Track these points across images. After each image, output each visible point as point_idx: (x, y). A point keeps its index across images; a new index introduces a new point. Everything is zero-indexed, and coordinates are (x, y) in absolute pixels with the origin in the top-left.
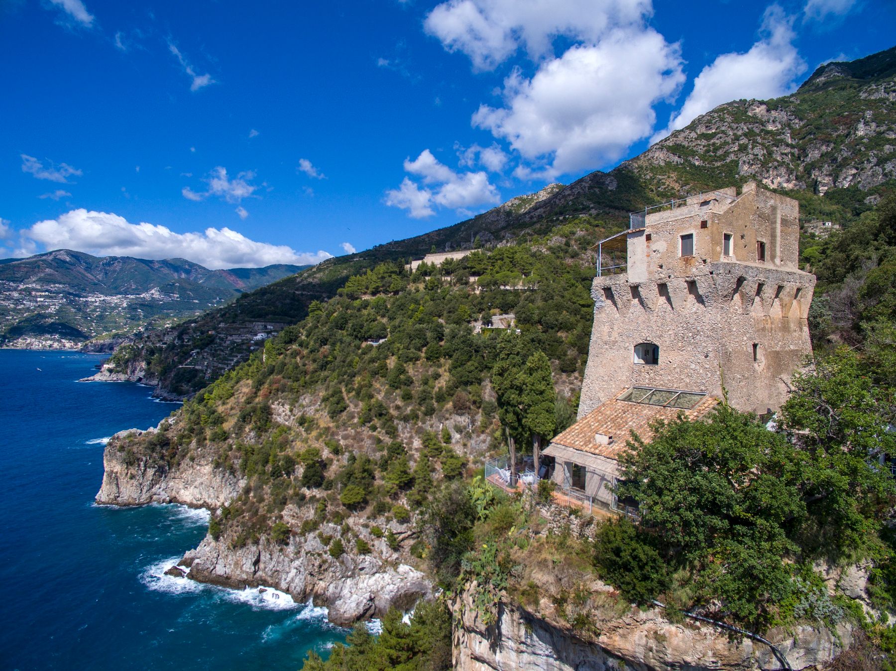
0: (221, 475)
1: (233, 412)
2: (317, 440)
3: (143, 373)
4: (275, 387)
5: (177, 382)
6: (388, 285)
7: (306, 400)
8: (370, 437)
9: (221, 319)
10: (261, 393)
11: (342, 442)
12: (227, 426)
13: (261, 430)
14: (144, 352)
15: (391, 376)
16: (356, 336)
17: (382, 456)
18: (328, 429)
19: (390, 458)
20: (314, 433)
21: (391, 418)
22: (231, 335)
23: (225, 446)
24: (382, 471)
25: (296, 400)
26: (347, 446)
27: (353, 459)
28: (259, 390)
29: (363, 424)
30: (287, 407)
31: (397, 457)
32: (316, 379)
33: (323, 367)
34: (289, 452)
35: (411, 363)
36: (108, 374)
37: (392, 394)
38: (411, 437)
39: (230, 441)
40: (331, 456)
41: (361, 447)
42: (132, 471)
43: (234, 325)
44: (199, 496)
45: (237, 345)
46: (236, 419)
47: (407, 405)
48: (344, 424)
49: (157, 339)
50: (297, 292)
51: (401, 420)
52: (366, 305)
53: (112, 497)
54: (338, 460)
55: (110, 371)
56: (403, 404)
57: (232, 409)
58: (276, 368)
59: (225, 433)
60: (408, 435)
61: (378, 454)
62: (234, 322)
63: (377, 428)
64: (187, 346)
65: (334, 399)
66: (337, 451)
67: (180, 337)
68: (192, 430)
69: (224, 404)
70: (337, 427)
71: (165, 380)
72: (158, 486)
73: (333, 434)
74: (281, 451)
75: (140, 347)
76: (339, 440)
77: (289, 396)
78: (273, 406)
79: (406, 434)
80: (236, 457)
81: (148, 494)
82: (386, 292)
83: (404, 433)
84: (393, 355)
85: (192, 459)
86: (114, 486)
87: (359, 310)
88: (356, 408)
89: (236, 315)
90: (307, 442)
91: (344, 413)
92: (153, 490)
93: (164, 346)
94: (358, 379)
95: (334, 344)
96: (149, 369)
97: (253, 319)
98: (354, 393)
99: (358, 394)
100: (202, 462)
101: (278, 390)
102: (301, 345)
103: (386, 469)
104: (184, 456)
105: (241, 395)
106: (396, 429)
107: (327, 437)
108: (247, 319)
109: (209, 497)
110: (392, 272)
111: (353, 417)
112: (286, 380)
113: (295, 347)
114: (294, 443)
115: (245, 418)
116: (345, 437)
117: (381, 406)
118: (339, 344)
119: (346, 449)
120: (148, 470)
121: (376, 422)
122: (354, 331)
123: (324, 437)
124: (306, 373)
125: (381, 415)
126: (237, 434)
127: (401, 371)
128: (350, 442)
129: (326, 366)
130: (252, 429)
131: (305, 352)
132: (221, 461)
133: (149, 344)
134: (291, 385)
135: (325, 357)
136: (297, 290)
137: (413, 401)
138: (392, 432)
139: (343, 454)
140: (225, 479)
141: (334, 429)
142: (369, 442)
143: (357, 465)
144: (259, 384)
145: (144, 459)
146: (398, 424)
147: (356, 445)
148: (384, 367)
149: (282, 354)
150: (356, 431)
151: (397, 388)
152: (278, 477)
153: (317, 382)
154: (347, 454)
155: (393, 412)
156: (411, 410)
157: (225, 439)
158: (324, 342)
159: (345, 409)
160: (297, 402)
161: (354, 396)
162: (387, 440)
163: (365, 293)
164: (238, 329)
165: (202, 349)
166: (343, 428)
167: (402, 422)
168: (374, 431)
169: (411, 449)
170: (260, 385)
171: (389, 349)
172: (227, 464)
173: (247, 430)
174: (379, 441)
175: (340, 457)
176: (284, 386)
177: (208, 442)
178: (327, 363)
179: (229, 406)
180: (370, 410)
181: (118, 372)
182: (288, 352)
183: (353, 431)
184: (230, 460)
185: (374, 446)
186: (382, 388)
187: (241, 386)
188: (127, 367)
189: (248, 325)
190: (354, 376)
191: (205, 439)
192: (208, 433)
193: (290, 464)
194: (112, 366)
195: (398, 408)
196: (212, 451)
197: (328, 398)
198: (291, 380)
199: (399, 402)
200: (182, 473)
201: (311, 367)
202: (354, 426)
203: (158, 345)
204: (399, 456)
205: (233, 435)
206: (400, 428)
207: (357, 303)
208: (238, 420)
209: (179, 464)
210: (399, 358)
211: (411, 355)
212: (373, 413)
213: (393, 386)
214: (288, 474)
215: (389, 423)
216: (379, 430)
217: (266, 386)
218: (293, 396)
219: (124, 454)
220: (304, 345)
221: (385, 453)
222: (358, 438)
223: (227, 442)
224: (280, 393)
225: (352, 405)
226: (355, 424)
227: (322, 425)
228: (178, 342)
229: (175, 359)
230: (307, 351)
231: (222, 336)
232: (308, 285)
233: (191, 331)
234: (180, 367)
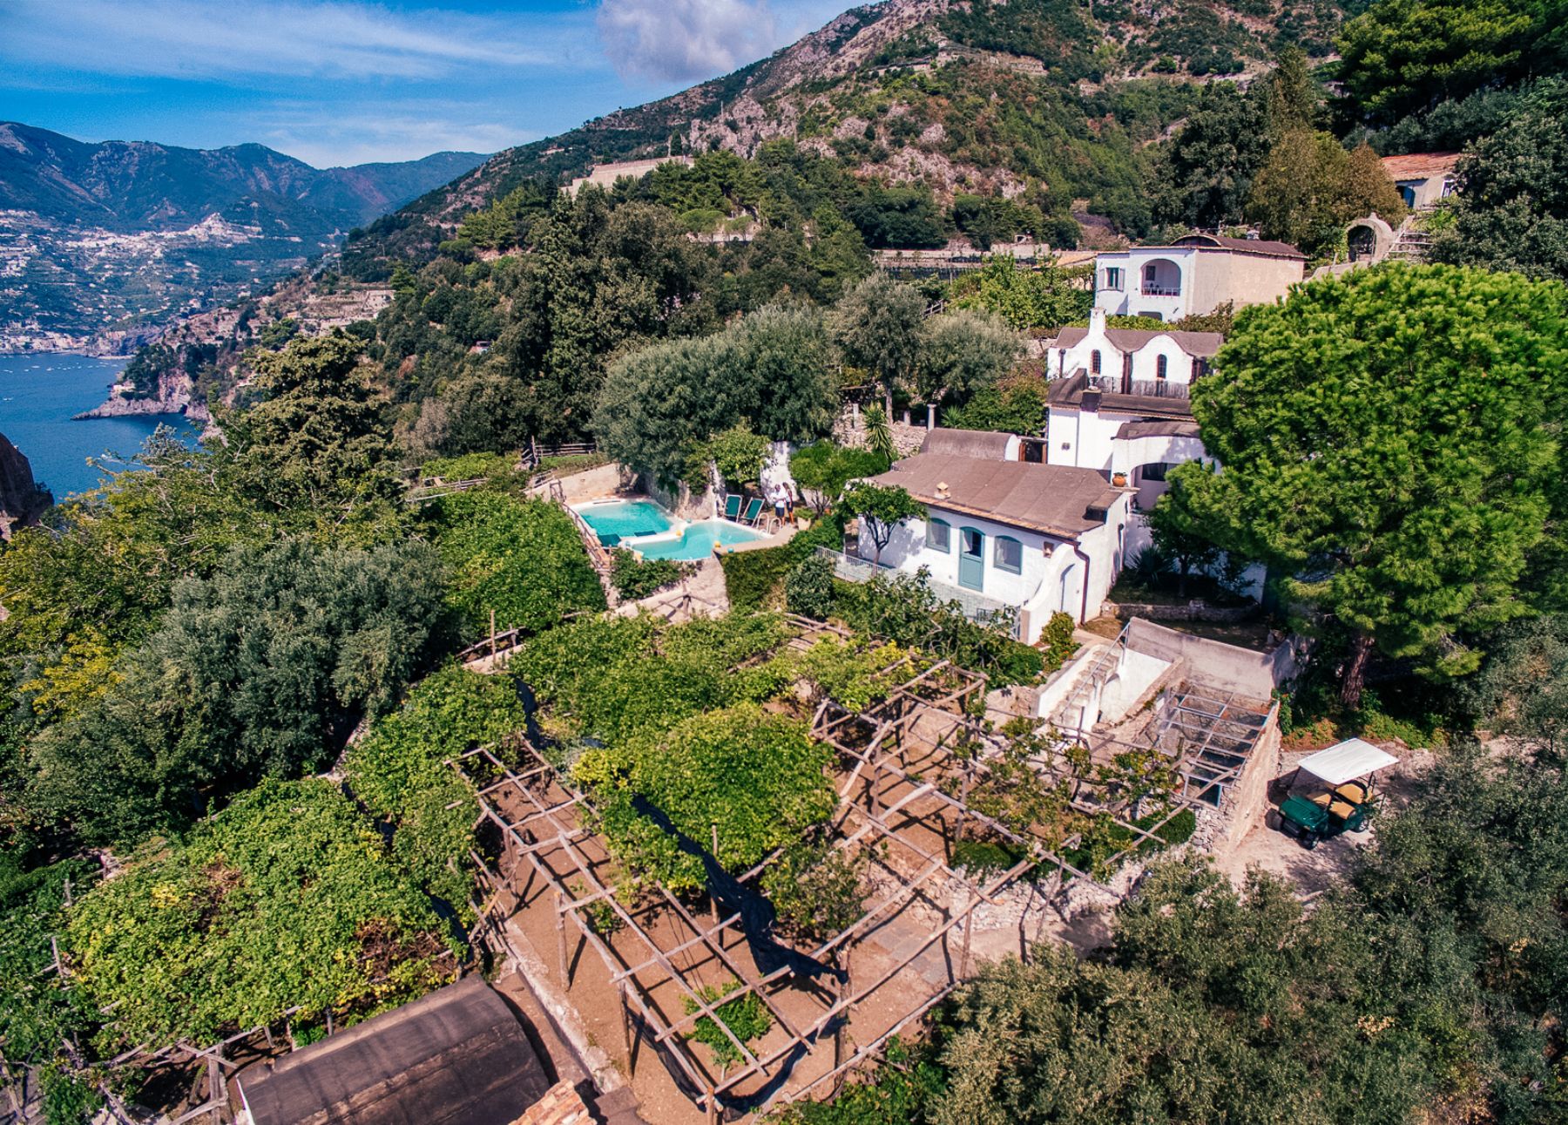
3: (187, 397)
6: (527, 228)
9: (314, 285)
14: (183, 358)
16: (459, 337)
22: (327, 319)
33: (404, 396)
36: (124, 402)
43: (333, 299)
49: (205, 330)
50: (444, 226)
52: (485, 273)
55: (127, 396)
62: (331, 293)
64: (258, 342)
67: (243, 325)
75: (175, 347)
82: (521, 245)
87: (474, 284)
89: (336, 279)
93: (219, 343)
95: (422, 354)
96: (195, 389)
97: (365, 285)
102: (373, 355)
108: (353, 285)
110: (533, 204)
118: (428, 354)
122: (457, 326)
129: (408, 394)
131: (379, 369)
133: (193, 341)
135: (408, 377)
136: (444, 220)
158: (407, 349)
163: (487, 248)
164: (339, 306)
178: (411, 387)
181: (143, 397)
188: (157, 387)
189: (355, 294)
194: (129, 387)
201: (387, 396)
203: (207, 342)
207: (470, 269)
220: (378, 354)
228: (241, 336)
229: (233, 370)
230: (382, 366)
231: (312, 322)
232: (464, 208)
233: (262, 312)
234: (242, 384)
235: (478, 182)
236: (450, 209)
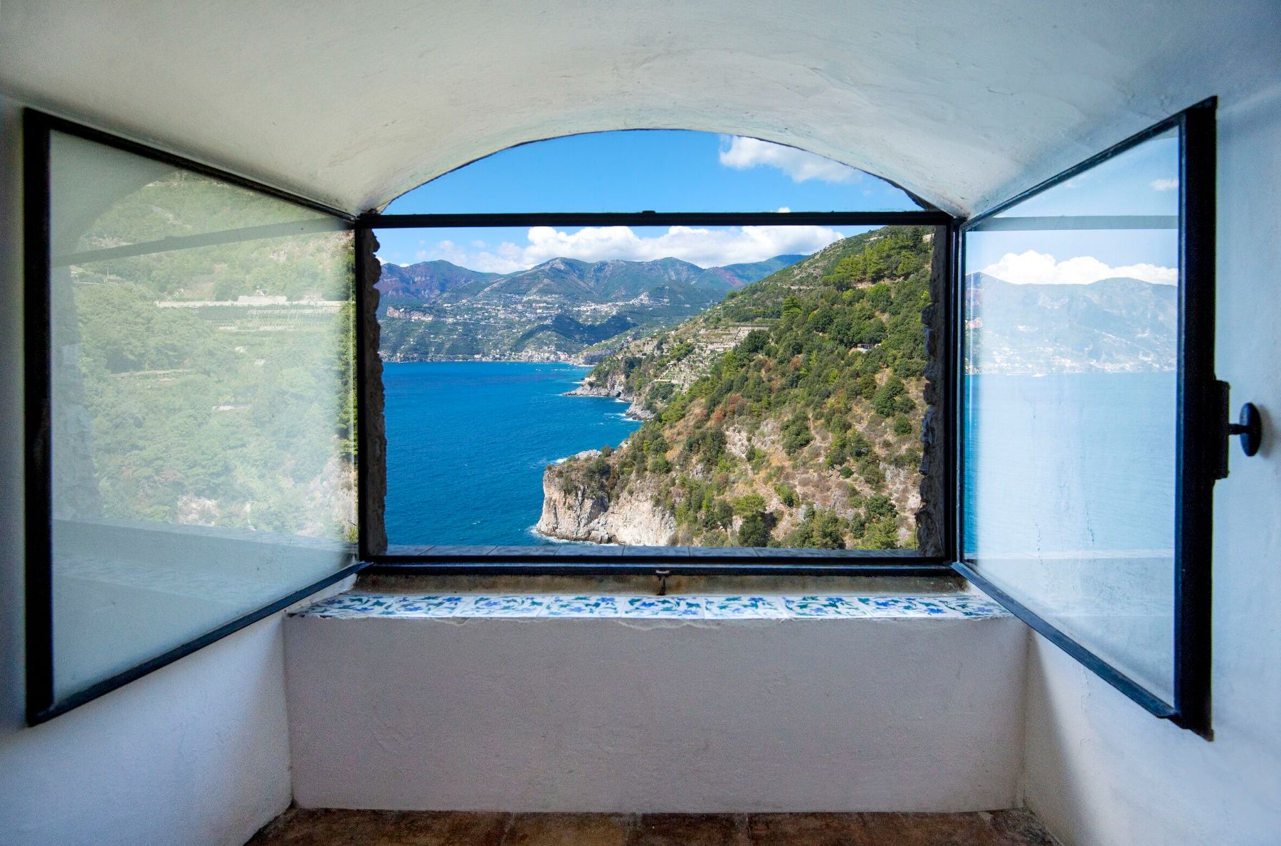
0: (660, 515)
1: (680, 437)
2: (766, 483)
3: (622, 388)
4: (730, 408)
5: (651, 398)
6: (894, 266)
7: (769, 426)
8: (840, 485)
9: (704, 324)
10: (713, 416)
11: (799, 490)
12: (671, 455)
13: (710, 463)
14: (622, 365)
15: (880, 396)
16: (842, 341)
17: (858, 515)
18: (781, 469)
19: (869, 519)
20: (763, 474)
21: (875, 460)
22: (712, 343)
23: (668, 480)
24: (855, 538)
25: (756, 426)
26: (805, 496)
27: (812, 514)
28: (713, 411)
29: (832, 465)
30: (744, 434)
31: (879, 519)
32: (782, 398)
33: (794, 383)
34: (728, 497)
35: (914, 378)
36: (589, 388)
37: (880, 424)
38: (905, 491)
39: (673, 474)
40: (782, 507)
41: (825, 499)
42: (571, 500)
43: (716, 331)
44: (638, 537)
45: (719, 355)
46: (682, 446)
47: (903, 441)
48: (804, 464)
49: (637, 349)
50: (792, 288)
51: (890, 463)
52: (861, 295)
53: (550, 527)
54: (791, 515)
55: (591, 385)
56: (895, 439)
57: (679, 434)
58: (735, 383)
59: (667, 463)
60: (901, 487)
61: (850, 514)
62: (716, 328)
63: (852, 473)
64: (667, 357)
65: (793, 428)
66: (790, 502)
67: (659, 347)
68: (634, 458)
69: (671, 427)
70: (795, 467)
71: (640, 395)
72: (596, 520)
73: (787, 477)
74: (718, 495)
75: (620, 358)
76: (795, 486)
77: (748, 421)
78: (727, 433)
79: (898, 485)
80: (678, 495)
81: (586, 529)
82: (892, 276)
83: (894, 484)
84: (888, 366)
85: (631, 493)
86: (553, 516)
87: (850, 304)
88: (823, 441)
89: (719, 320)
90: (751, 485)
91: (806, 449)
92: (592, 525)
93: (644, 357)
94: (831, 400)
95: (810, 352)
96: (627, 383)
97: (738, 323)
98: (822, 421)
99: (828, 421)
100: (640, 498)
101: (734, 413)
102: (768, 354)
103: (862, 535)
104: (623, 488)
105: (692, 417)
106: (883, 478)
107: (778, 480)
108: (730, 323)
109: (649, 539)
110: (902, 247)
111: (818, 455)
112: (745, 399)
113: (760, 356)
114: (736, 485)
115: (692, 447)
116: (805, 483)
117: (859, 441)
118: (815, 352)
119: (803, 499)
120: (586, 500)
121: (852, 464)
122: (839, 334)
123: (775, 479)
124: (771, 390)
125: (859, 454)
126: (682, 465)
127: (897, 389)
128: (810, 489)
129: (797, 382)
130: (700, 461)
131: (772, 362)
132: (662, 498)
133: (629, 355)
134: (750, 407)
135: (797, 369)
136: (793, 284)
137: (913, 435)
138: (877, 481)
139: (798, 506)
140: (664, 520)
141: (790, 470)
142: (838, 492)
143: (816, 525)
144: (714, 403)
145: (582, 488)
146: (885, 470)
147: (818, 496)
148: (871, 384)
149: (744, 365)
150: (819, 475)
151: (888, 416)
152: (713, 528)
153: (784, 403)
154: (804, 506)
155: (879, 450)
156: (909, 450)
157: (668, 471)
158: (798, 349)
159: (808, 442)
160: (758, 428)
161: (823, 424)
162: (867, 491)
163: (861, 281)
164: (719, 336)
165: (679, 360)
166: (802, 469)
167: (892, 467)
168: (848, 477)
169: (903, 509)
170: (714, 405)
171: (881, 357)
172: (668, 502)
173: (694, 461)
174: (854, 492)
175: (794, 510)
176: (742, 407)
177: (648, 473)
178: (798, 377)
179: (675, 430)
180: (843, 446)
181: (599, 386)
182: (752, 363)
183: (816, 474)
184: (671, 497)
185: (845, 499)
186: (864, 415)
187: (694, 406)
188: (607, 380)
189: (731, 329)
190: (828, 397)
191: (646, 470)
192: (650, 462)
193: (727, 512)
194: (593, 379)
195: (887, 445)
196: (652, 485)
197: (788, 426)
198: (750, 400)
199: (890, 437)
200: (620, 508)
201: (778, 382)
202: (819, 468)
203: (637, 356)
204: (882, 518)
205: (677, 467)
206: (888, 474)
207: (847, 295)
208: (684, 449)
209: (618, 497)
210: (896, 370)
211: (914, 367)
212: (847, 450)
213: (882, 413)
214: (725, 526)
215: (871, 467)
216: (855, 475)
217: (721, 406)
218: (753, 421)
219: (561, 481)
220: (772, 354)
221: (862, 511)
222: (822, 485)
223: (670, 474)
224: (736, 416)
225: (818, 438)
226: (820, 465)
227: (775, 463)
228: (657, 353)
229: (651, 372)
230: (775, 361)
231: (702, 344)
232: (808, 277)
233: (671, 340)
234: (656, 380)
235: (817, 261)
236: (798, 277)
